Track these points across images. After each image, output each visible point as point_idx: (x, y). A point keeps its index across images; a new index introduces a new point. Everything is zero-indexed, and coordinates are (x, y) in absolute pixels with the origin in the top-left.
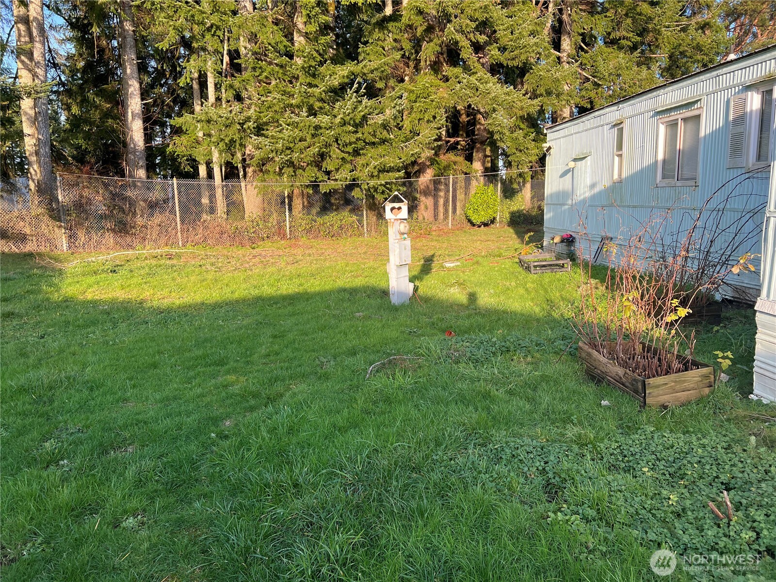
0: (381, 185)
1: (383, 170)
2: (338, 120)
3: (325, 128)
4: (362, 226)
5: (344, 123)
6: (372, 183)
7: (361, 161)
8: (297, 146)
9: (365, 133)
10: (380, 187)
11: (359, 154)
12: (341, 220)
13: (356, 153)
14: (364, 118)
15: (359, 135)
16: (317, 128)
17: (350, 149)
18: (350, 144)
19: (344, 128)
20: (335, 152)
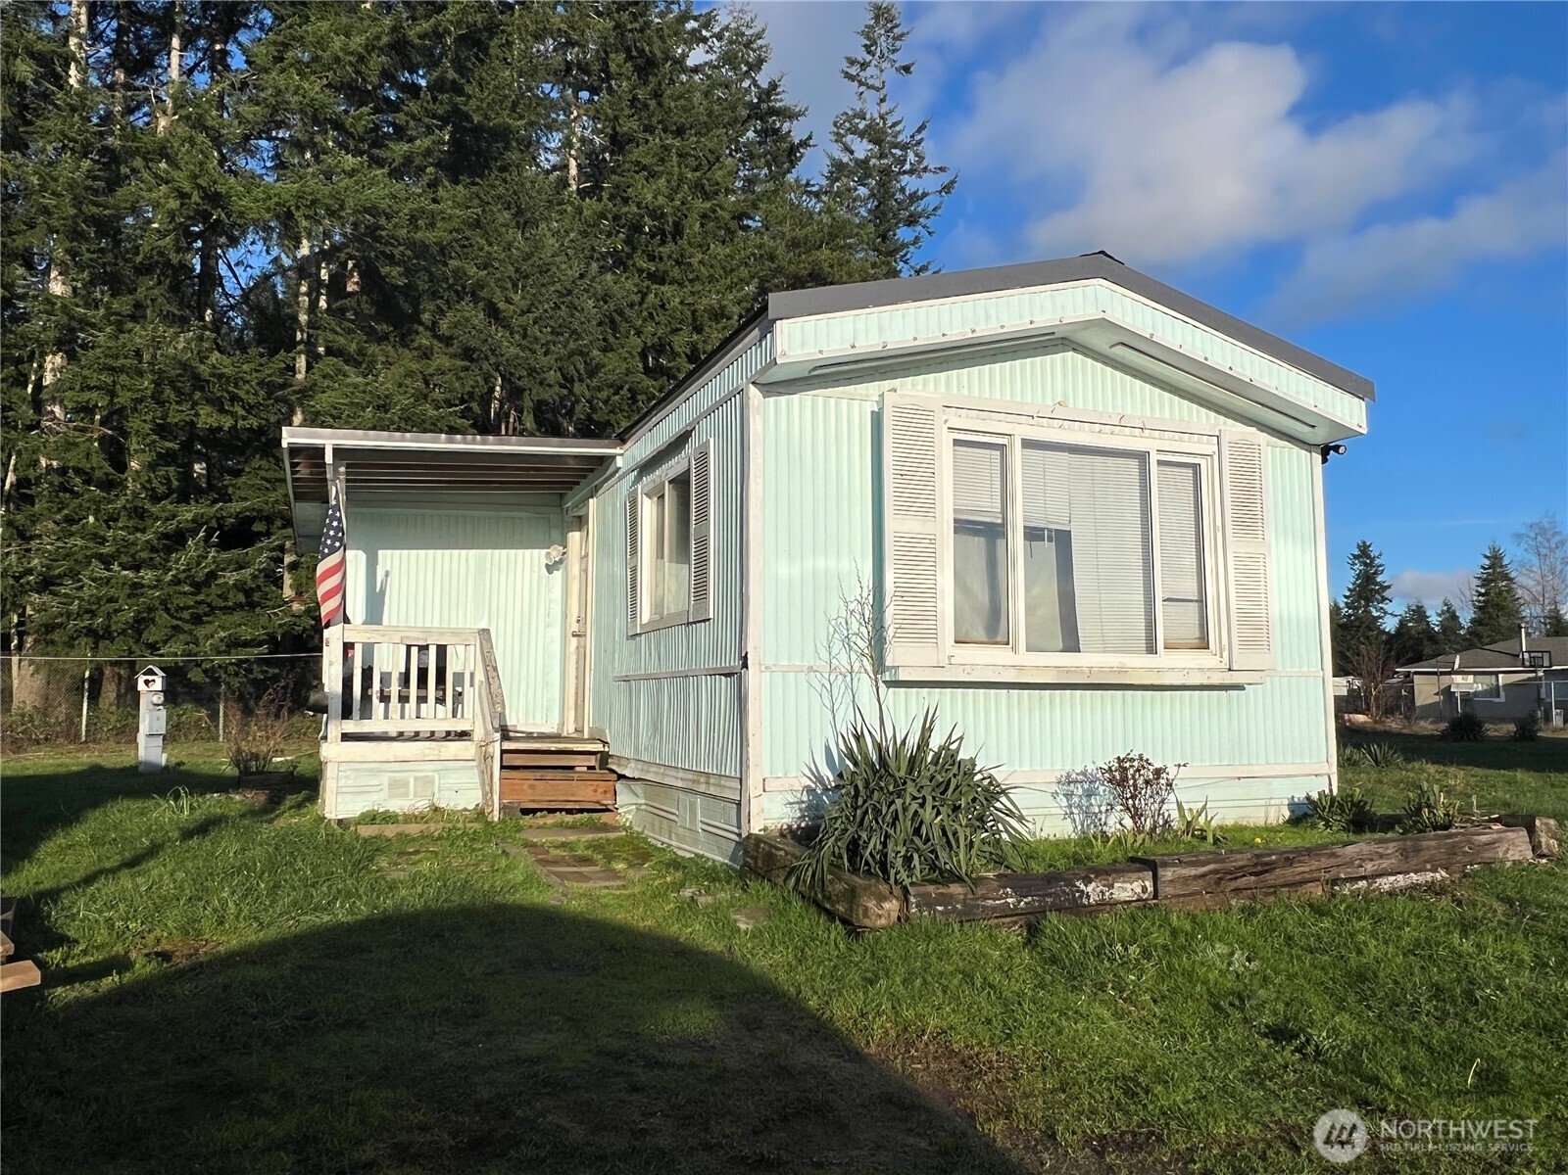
0: (231, 664)
1: (234, 644)
2: (169, 577)
3: (149, 587)
4: (217, 726)
5: (176, 582)
6: (218, 659)
7: (201, 632)
8: (103, 608)
9: (211, 594)
10: (231, 667)
11: (201, 622)
12: (179, 716)
13: (197, 620)
14: (212, 576)
15: (200, 598)
16: (135, 586)
17: (186, 615)
18: (189, 608)
19: (178, 588)
20: (162, 618)
